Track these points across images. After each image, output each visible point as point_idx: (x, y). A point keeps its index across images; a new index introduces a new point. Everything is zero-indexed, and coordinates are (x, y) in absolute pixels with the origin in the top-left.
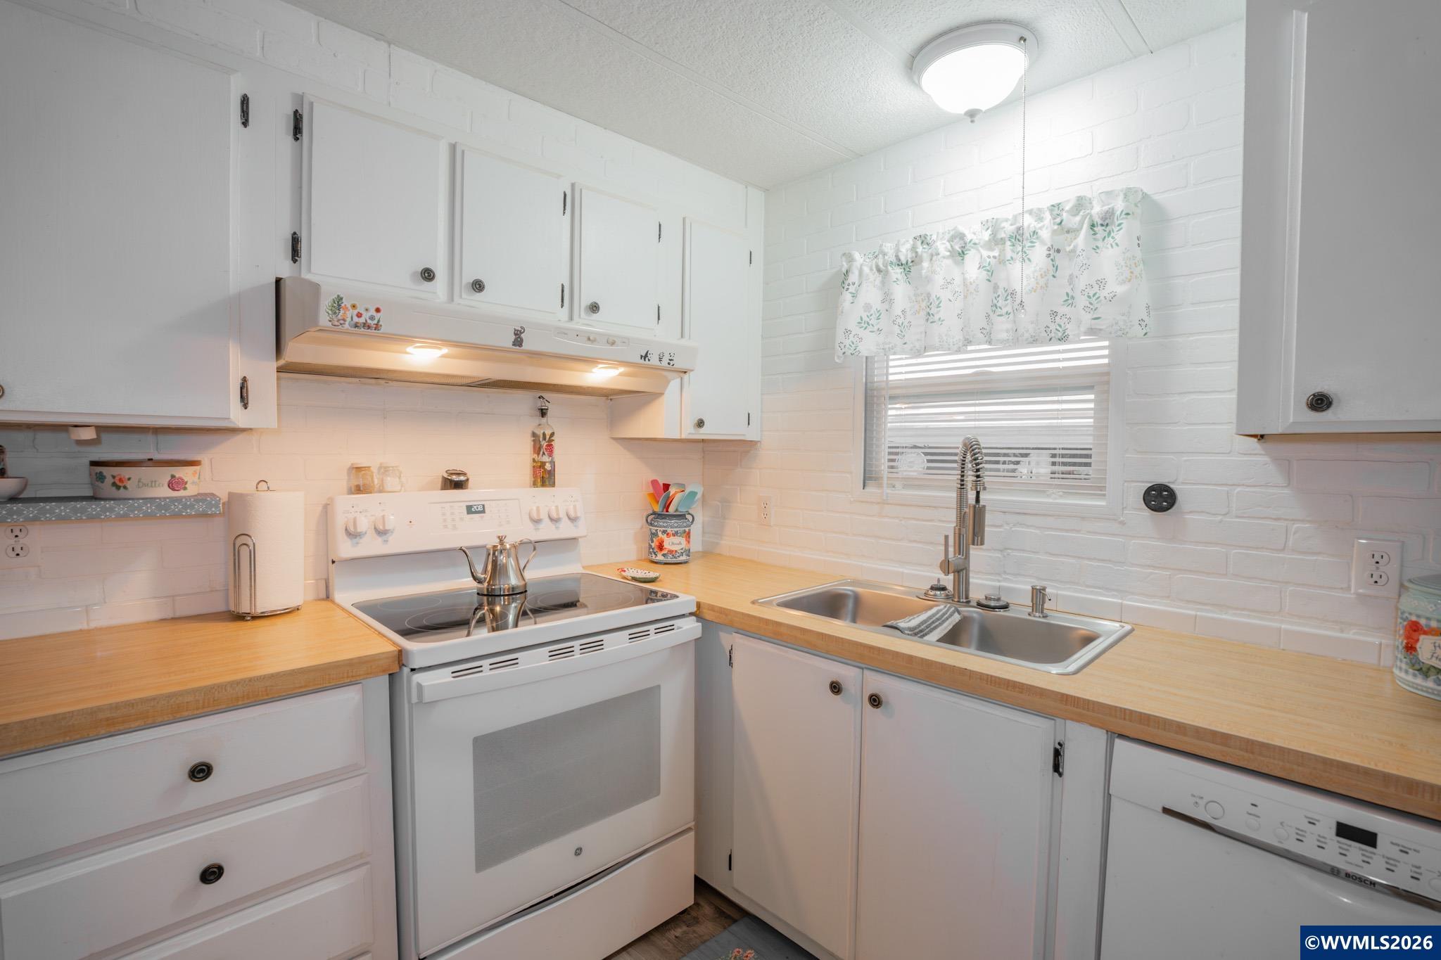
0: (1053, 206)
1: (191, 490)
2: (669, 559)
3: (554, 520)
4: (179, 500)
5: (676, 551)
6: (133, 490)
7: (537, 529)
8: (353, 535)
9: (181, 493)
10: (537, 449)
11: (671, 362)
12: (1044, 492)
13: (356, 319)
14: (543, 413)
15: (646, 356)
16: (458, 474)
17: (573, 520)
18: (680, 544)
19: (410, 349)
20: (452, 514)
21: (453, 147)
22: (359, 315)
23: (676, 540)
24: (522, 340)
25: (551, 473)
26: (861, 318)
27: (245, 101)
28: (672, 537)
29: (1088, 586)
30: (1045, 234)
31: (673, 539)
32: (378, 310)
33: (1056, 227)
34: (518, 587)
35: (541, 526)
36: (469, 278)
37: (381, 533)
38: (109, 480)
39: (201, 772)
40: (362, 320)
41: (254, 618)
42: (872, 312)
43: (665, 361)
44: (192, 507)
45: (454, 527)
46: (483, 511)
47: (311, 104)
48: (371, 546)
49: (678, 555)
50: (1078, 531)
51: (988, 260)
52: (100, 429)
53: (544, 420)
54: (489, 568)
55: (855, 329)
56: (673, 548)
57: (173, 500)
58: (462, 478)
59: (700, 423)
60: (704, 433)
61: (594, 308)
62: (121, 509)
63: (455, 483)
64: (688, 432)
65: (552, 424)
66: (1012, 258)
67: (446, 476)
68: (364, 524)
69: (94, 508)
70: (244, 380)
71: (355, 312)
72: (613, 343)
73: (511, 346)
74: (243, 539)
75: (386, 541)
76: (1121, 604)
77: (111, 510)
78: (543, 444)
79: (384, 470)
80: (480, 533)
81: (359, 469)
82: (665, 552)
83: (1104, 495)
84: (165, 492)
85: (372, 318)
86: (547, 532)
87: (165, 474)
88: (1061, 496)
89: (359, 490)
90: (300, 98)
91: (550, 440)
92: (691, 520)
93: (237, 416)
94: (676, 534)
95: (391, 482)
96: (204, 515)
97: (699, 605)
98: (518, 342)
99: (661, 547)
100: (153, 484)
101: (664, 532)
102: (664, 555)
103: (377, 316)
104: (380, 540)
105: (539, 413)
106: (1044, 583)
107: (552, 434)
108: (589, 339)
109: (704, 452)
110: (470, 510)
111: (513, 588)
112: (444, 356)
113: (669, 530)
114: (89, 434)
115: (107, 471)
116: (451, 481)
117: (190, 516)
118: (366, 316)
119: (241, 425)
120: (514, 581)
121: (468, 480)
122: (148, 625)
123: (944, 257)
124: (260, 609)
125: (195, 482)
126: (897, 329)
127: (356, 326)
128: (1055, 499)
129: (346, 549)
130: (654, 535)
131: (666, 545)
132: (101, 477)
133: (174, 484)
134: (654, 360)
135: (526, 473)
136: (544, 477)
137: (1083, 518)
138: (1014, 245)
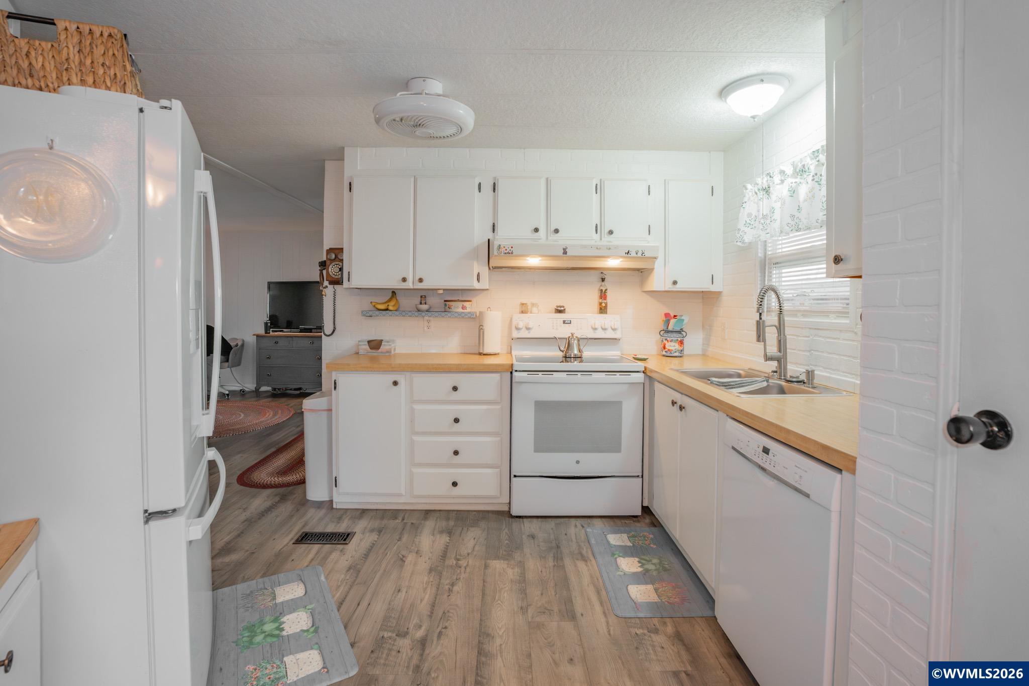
0: (814, 152)
1: (468, 310)
2: (668, 354)
3: (604, 329)
4: (464, 313)
5: (672, 350)
6: (454, 309)
7: (605, 333)
8: (518, 329)
9: (465, 311)
10: (601, 297)
11: (643, 254)
12: (828, 316)
13: (505, 251)
14: (603, 280)
15: (628, 252)
16: (561, 307)
17: (614, 330)
18: (674, 346)
19: (528, 258)
20: (557, 323)
21: (547, 179)
22: (506, 250)
23: (672, 344)
24: (566, 252)
25: (606, 307)
26: (746, 222)
27: (480, 185)
28: (670, 342)
29: (843, 372)
30: (812, 168)
31: (670, 344)
32: (512, 247)
33: (817, 163)
34: (577, 355)
35: (597, 331)
36: (553, 229)
37: (528, 329)
38: (447, 306)
39: (455, 389)
40: (507, 251)
41: (484, 355)
42: (753, 217)
43: (639, 255)
44: (467, 315)
45: (557, 329)
46: (570, 323)
47: (498, 180)
48: (524, 334)
49: (673, 352)
50: (839, 339)
51: (791, 185)
52: (444, 290)
53: (603, 283)
54: (566, 346)
55: (743, 228)
56: (670, 348)
57: (462, 313)
58: (562, 308)
59: (675, 283)
60: (678, 287)
61: (611, 232)
62: (449, 315)
63: (560, 311)
64: (669, 287)
65: (607, 285)
66: (800, 183)
67: (556, 308)
68: (521, 325)
69: (443, 314)
70: (479, 273)
71: (505, 249)
72: (610, 249)
73: (562, 254)
74: (481, 327)
75: (529, 332)
76: (855, 383)
77: (447, 315)
78: (603, 295)
79: (533, 305)
80: (564, 332)
81: (523, 304)
82: (666, 350)
83: (848, 317)
84: (461, 310)
85: (510, 250)
86: (600, 334)
87: (460, 304)
88: (835, 318)
89: (522, 312)
90: (495, 178)
91: (605, 292)
92: (685, 335)
93: (477, 285)
94: (671, 341)
95: (535, 309)
96: (470, 318)
97: (645, 368)
98: (565, 252)
99: (664, 348)
100: (458, 307)
101: (666, 339)
102: (665, 352)
103: (512, 249)
104: (527, 332)
105: (601, 280)
106: (814, 368)
107: (606, 290)
108: (597, 248)
109: (703, 298)
110: (564, 322)
111: (575, 355)
112: (540, 260)
113: (668, 339)
114: (441, 292)
115: (447, 303)
116: (558, 310)
117: (466, 318)
118: (508, 250)
119: (477, 288)
120: (576, 352)
121: (565, 309)
122: (458, 354)
123: (777, 184)
124: (485, 352)
125: (470, 308)
126: (761, 227)
127: (505, 254)
128: (832, 320)
129: (516, 334)
130: (662, 341)
131: (667, 347)
132: (446, 305)
133: (464, 308)
134: (633, 254)
135: (596, 308)
136: (603, 310)
137: (841, 331)
138: (801, 175)
